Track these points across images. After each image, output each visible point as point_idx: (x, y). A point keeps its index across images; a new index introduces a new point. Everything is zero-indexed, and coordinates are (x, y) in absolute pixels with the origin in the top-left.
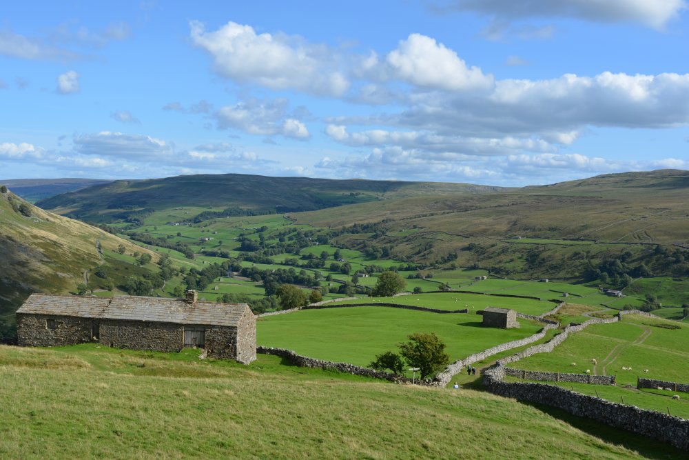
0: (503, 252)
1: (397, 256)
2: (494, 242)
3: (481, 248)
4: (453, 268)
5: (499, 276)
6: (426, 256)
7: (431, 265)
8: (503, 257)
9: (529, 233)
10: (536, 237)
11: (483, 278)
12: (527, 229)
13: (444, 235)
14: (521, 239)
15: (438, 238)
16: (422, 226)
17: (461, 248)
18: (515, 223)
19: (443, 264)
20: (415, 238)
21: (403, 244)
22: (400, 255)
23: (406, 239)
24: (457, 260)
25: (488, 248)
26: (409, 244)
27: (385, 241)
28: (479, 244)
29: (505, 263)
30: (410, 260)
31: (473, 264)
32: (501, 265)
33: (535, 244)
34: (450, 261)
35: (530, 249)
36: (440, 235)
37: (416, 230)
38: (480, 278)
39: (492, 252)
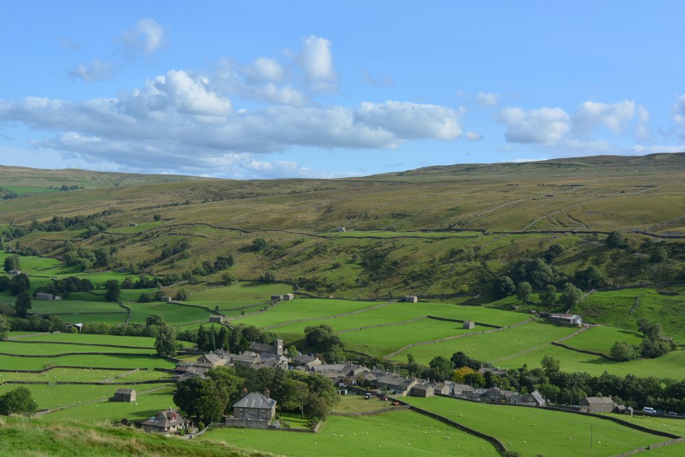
0: (317, 252)
1: (121, 265)
2: (294, 238)
3: (275, 247)
4: (226, 281)
5: (313, 294)
6: (176, 263)
7: (185, 277)
8: (316, 261)
9: (358, 223)
10: (371, 228)
11: (286, 298)
12: (354, 217)
13: (208, 229)
14: (345, 232)
15: (196, 234)
16: (171, 217)
17: (238, 248)
18: (329, 210)
19: (205, 275)
20: (155, 235)
21: (135, 245)
22: (127, 263)
23: (141, 237)
24: (231, 267)
25: (287, 247)
26: (145, 245)
27: (103, 242)
28: (271, 241)
29: (324, 271)
30: (146, 270)
31: (264, 275)
32: (317, 276)
33: (374, 239)
34: (220, 270)
35: (367, 247)
36: (200, 228)
37: (159, 223)
38: (282, 297)
39: (299, 253)
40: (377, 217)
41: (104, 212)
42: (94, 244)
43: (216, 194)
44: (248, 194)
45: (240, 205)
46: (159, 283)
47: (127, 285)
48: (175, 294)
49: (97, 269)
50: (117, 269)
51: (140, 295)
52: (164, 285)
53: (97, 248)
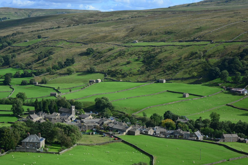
0: (120, 55)
1: (17, 64)
2: (110, 47)
3: (99, 53)
4: (69, 73)
5: (114, 79)
6: (45, 63)
7: (48, 70)
8: (120, 60)
9: (146, 37)
10: (153, 40)
11: (97, 81)
12: (144, 34)
13: (65, 43)
14: (138, 43)
15: (58, 46)
16: (47, 36)
17: (78, 54)
18: (132, 30)
19: (59, 69)
20: (37, 47)
21: (25, 53)
22: (20, 63)
23: (29, 48)
24: (73, 65)
25: (105, 52)
26: (31, 52)
27: (9, 51)
28: (97, 49)
29: (122, 65)
30: (29, 67)
31: (89, 69)
32: (117, 68)
33: (151, 47)
34: (67, 66)
35: (147, 51)
36: (61, 43)
37: (40, 40)
38: (95, 81)
39: (110, 56)
40: (157, 34)
41: (13, 34)
42: (5, 53)
43: (77, 21)
44: (95, 21)
45: (87, 28)
46: (33, 75)
47: (16, 76)
48: (40, 80)
49: (4, 67)
50: (14, 67)
51: (21, 82)
52: (36, 75)
53: (4, 55)
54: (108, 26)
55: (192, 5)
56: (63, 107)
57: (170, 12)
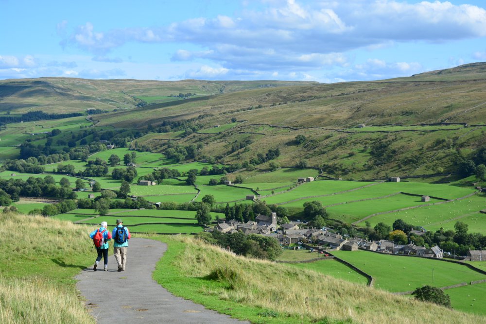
0: (340, 144)
1: (204, 157)
2: (326, 133)
3: (312, 141)
4: (272, 168)
5: (332, 176)
6: (240, 155)
7: (244, 166)
8: (340, 152)
9: (376, 120)
10: (385, 124)
11: (308, 180)
12: (374, 115)
13: (267, 128)
14: (365, 128)
15: (258, 132)
16: (244, 119)
17: (285, 142)
18: (358, 109)
19: (259, 164)
20: (230, 134)
21: (215, 142)
22: (208, 155)
23: (221, 135)
24: (278, 158)
25: (320, 141)
26: (222, 141)
27: (194, 140)
28: (310, 136)
29: (342, 158)
30: (220, 161)
31: (298, 163)
32: (336, 162)
33: (383, 133)
34: (270, 159)
35: (377, 139)
36: (262, 128)
37: (234, 124)
38: (305, 180)
39: (326, 145)
40: (391, 115)
41: (199, 116)
42: (188, 142)
45: (297, 107)
46: (225, 171)
47: (203, 173)
48: (234, 179)
49: (188, 161)
50: (201, 161)
51: (210, 180)
52: (229, 172)
53: (188, 145)
54: (325, 104)
55: (446, 72)
56: (262, 214)
57: (413, 83)
